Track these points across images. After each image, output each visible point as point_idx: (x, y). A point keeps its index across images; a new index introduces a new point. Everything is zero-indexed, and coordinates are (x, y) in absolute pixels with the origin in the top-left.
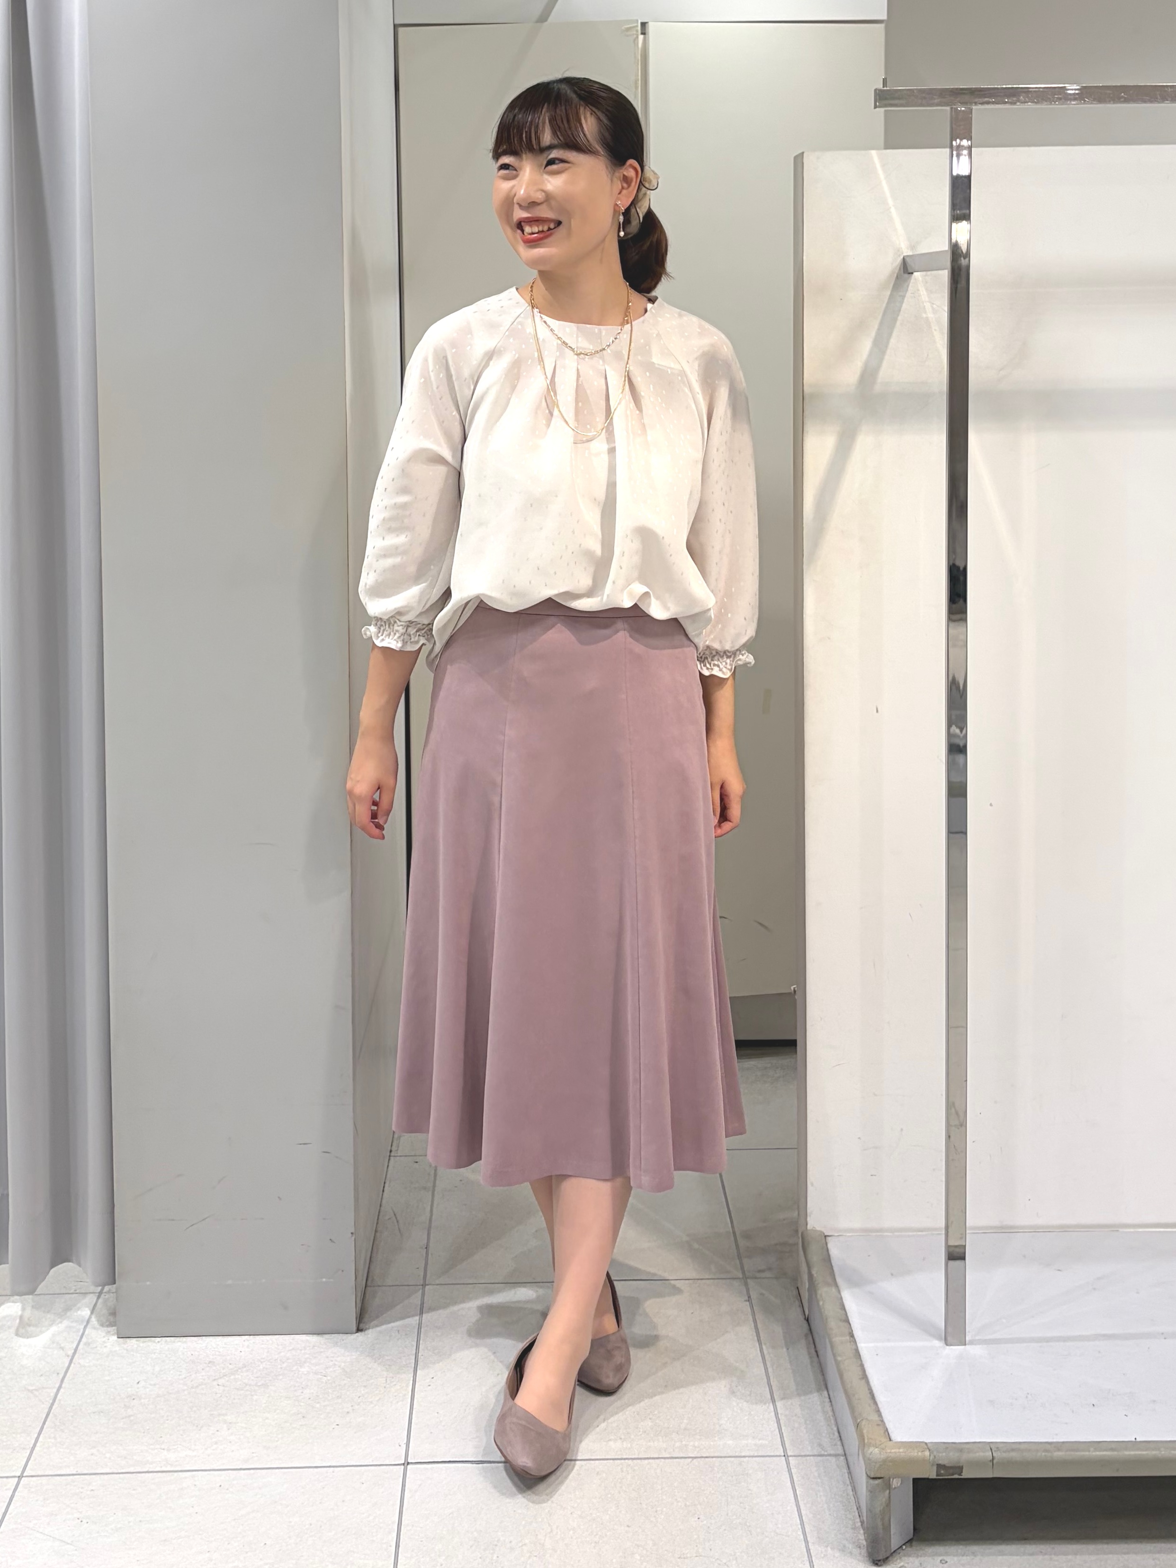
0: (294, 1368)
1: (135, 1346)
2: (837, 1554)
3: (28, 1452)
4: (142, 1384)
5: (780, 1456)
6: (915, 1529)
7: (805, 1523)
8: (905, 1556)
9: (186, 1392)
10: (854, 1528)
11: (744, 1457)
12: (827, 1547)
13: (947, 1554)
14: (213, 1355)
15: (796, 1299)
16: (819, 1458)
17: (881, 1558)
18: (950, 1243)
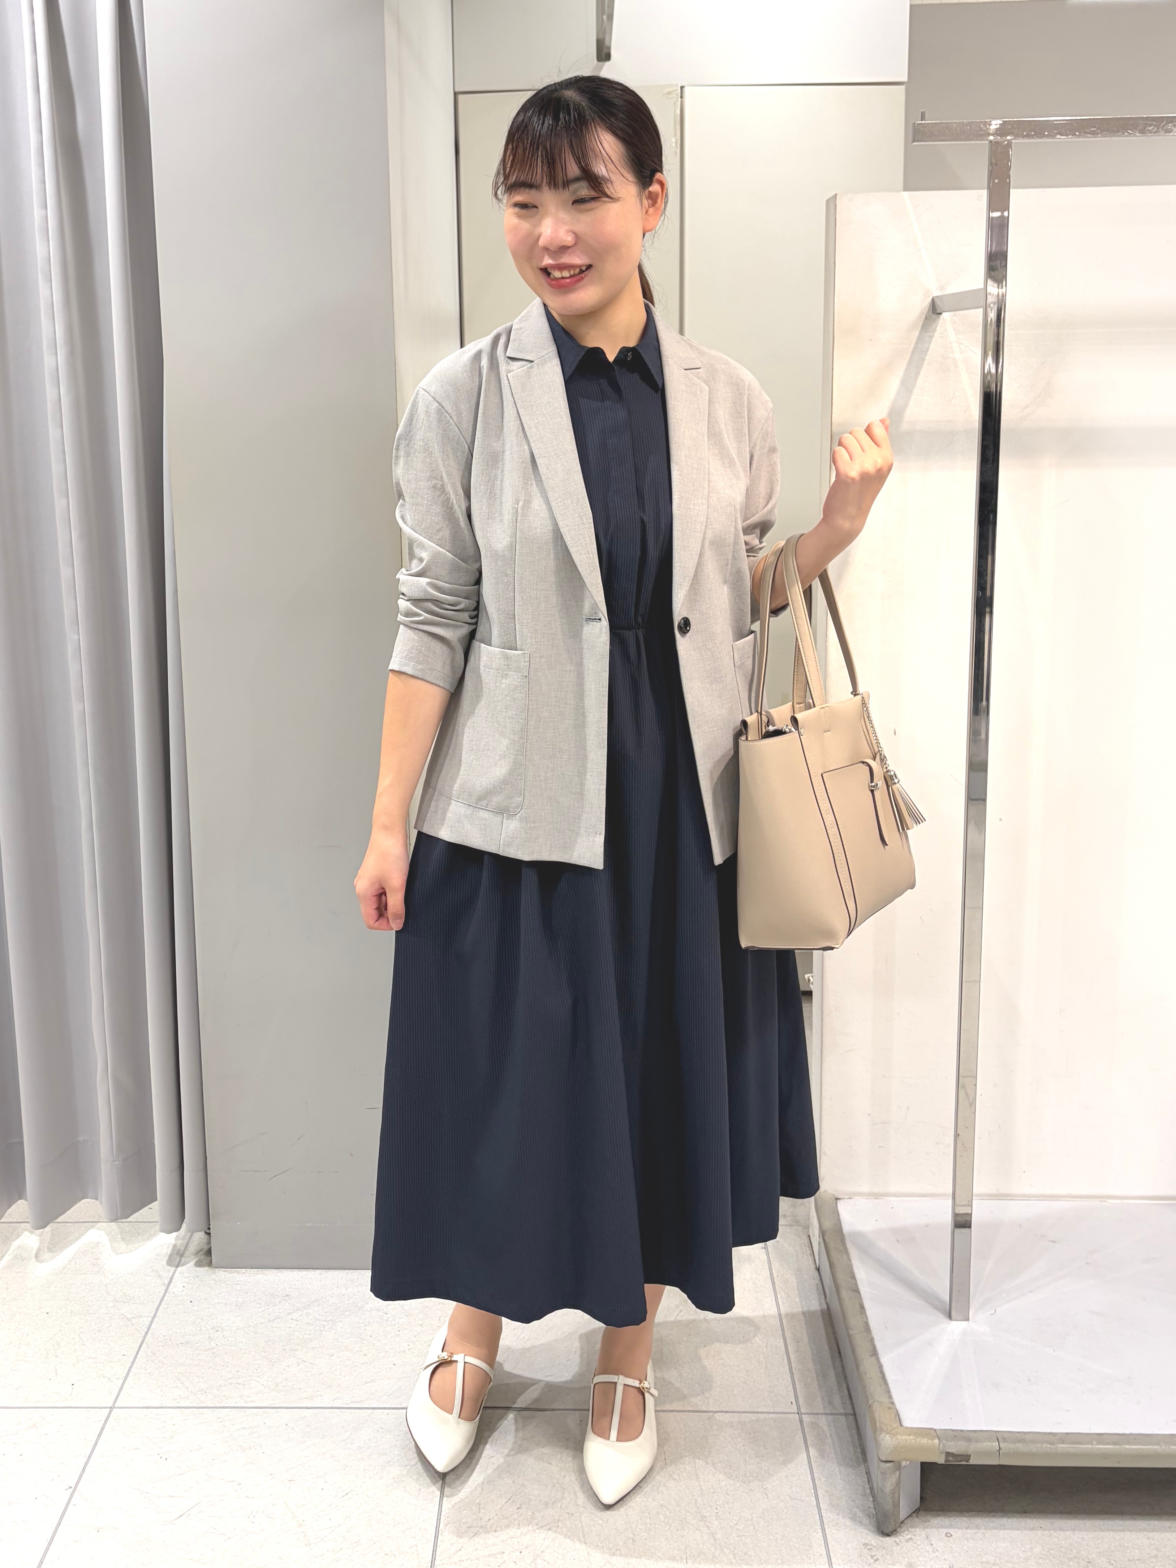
2: (848, 1522)
3: (121, 1382)
5: (794, 1413)
6: (921, 1498)
7: (817, 1488)
8: (912, 1527)
9: (263, 1326)
10: (864, 1495)
11: (762, 1413)
12: (838, 1514)
13: (951, 1526)
14: (289, 1288)
15: (807, 1248)
16: (830, 1417)
17: (892, 1530)
18: (957, 1212)
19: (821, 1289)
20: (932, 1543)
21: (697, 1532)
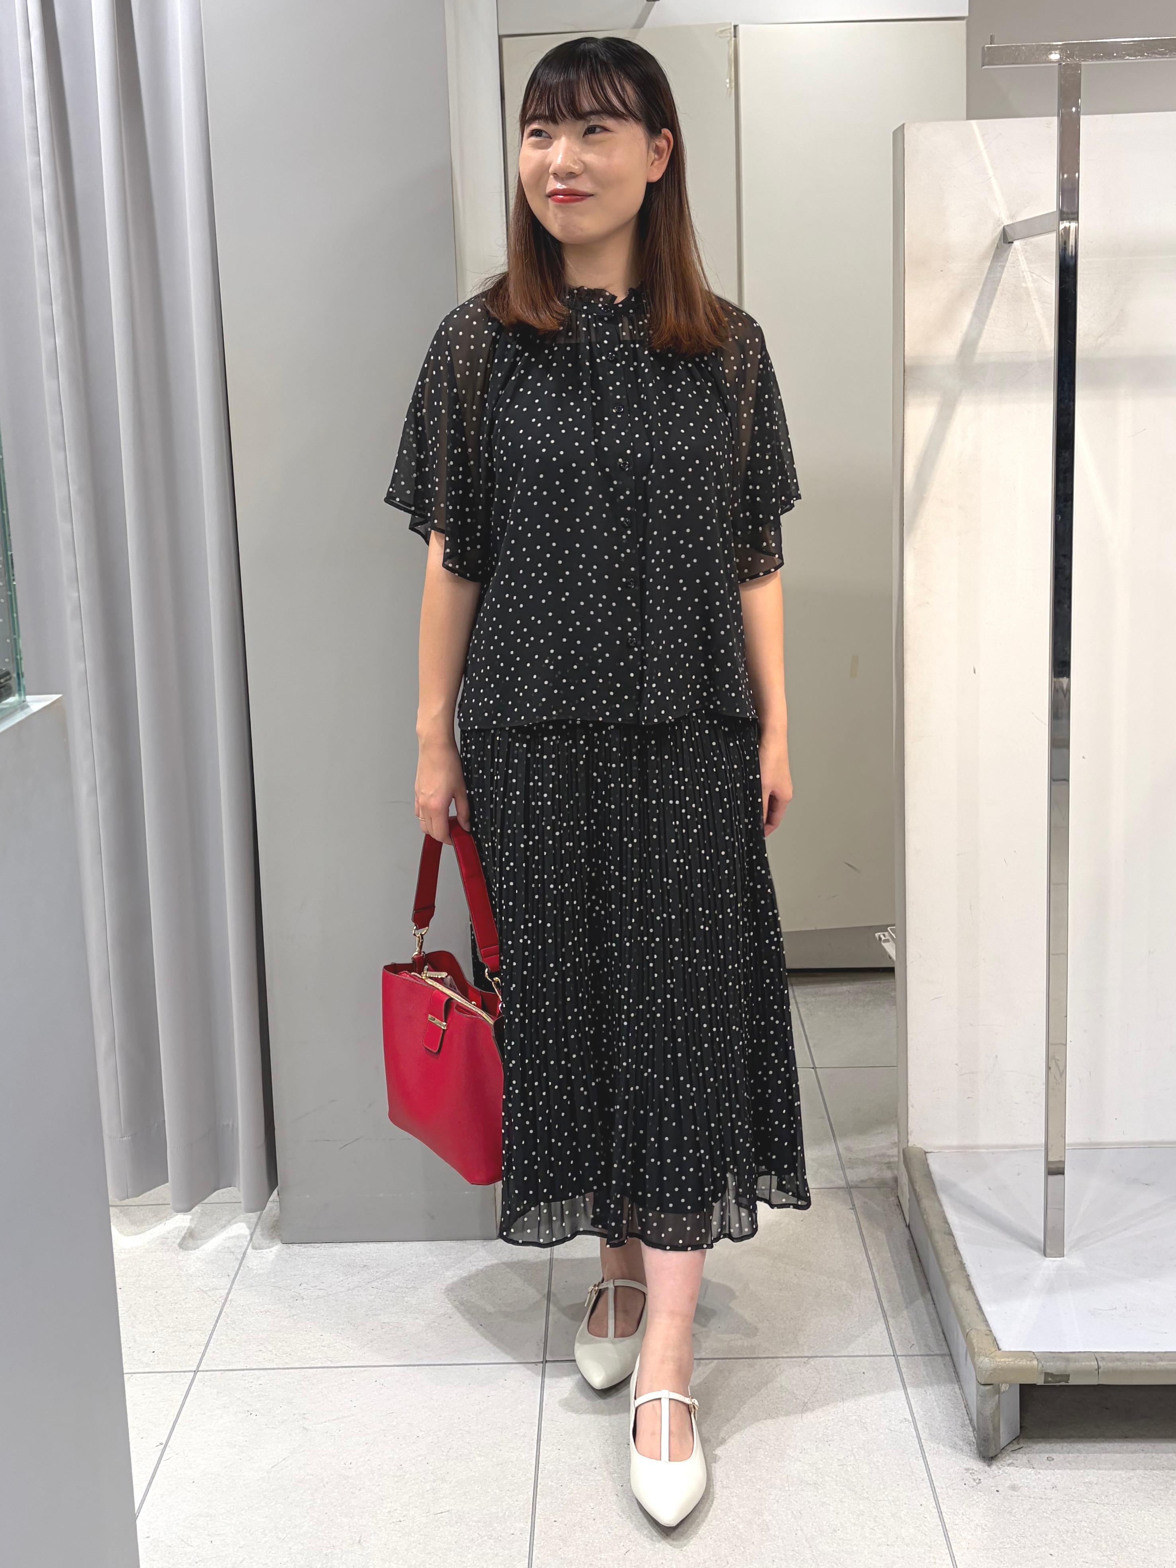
0: (441, 1272)
1: (297, 1251)
2: (948, 1451)
3: (203, 1348)
4: (304, 1286)
5: (889, 1355)
6: (1021, 1427)
7: (917, 1421)
8: (1013, 1453)
9: (344, 1294)
10: (964, 1426)
11: (857, 1356)
12: (939, 1444)
13: (1053, 1451)
14: (367, 1260)
15: (897, 1208)
16: (927, 1358)
17: (991, 1455)
18: (1050, 1159)
19: (912, 1243)
20: (1035, 1466)
21: (799, 1463)
